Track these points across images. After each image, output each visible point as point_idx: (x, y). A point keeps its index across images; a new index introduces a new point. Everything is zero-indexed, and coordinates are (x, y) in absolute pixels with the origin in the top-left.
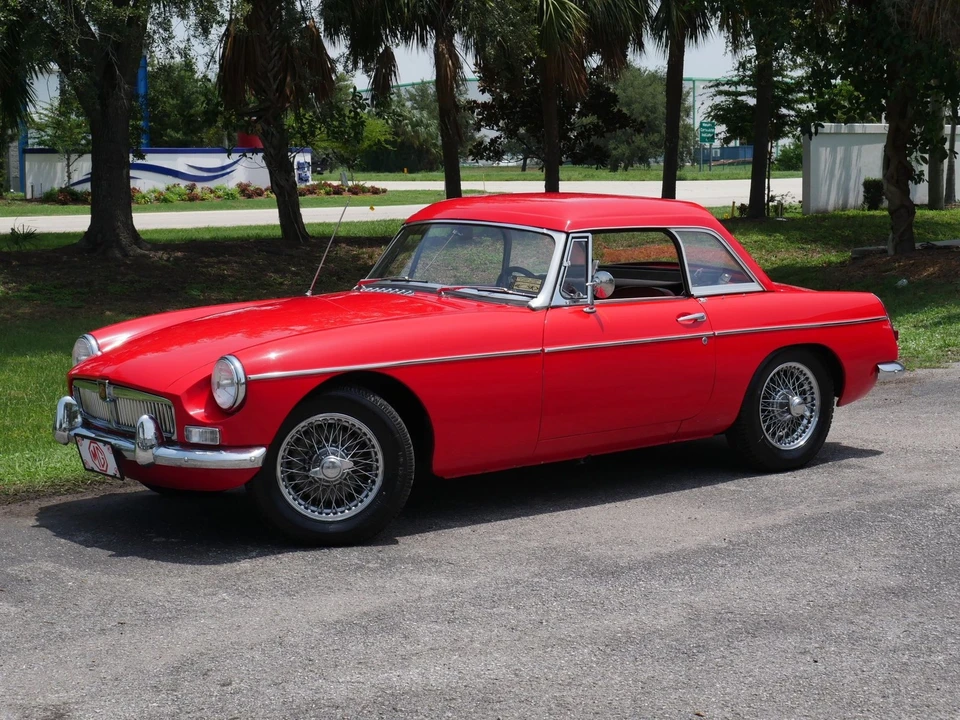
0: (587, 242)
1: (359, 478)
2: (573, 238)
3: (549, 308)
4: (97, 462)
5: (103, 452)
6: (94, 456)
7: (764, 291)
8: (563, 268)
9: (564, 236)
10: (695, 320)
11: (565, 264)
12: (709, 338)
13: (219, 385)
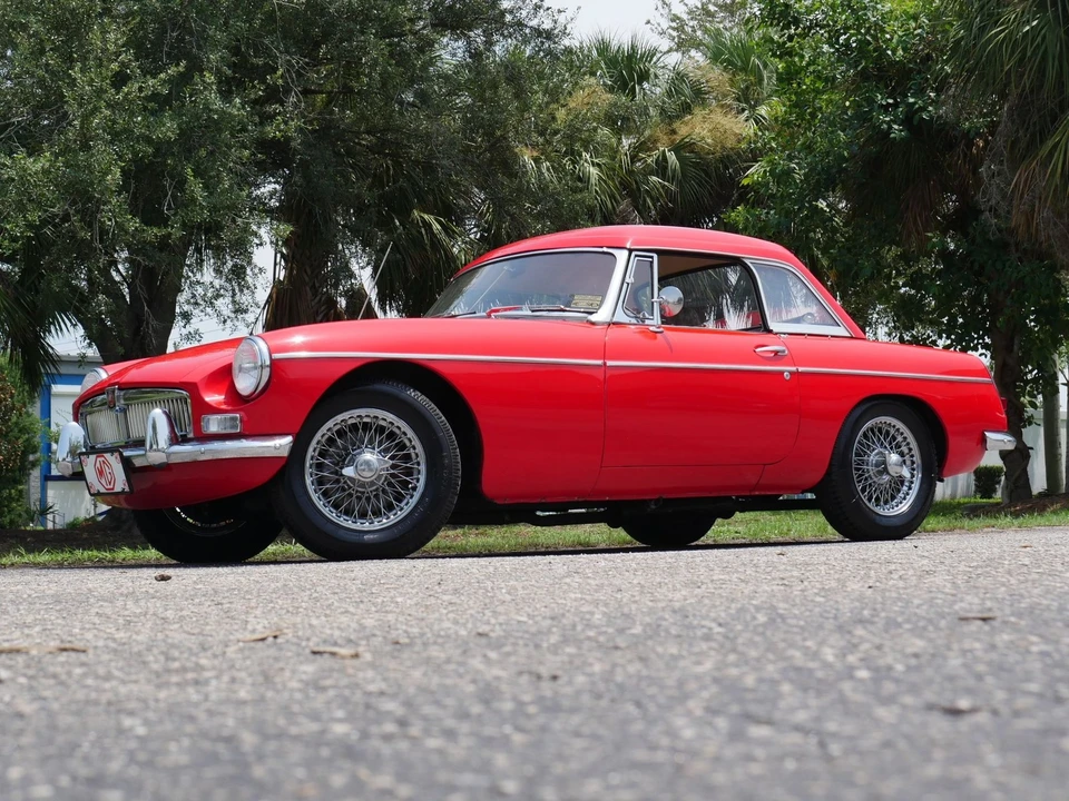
0: (652, 262)
1: (397, 485)
2: (636, 256)
3: (610, 324)
4: (103, 481)
5: (110, 466)
6: (101, 473)
7: (852, 338)
8: (625, 285)
9: (626, 253)
10: (776, 353)
11: (627, 280)
12: (791, 373)
13: (241, 369)
